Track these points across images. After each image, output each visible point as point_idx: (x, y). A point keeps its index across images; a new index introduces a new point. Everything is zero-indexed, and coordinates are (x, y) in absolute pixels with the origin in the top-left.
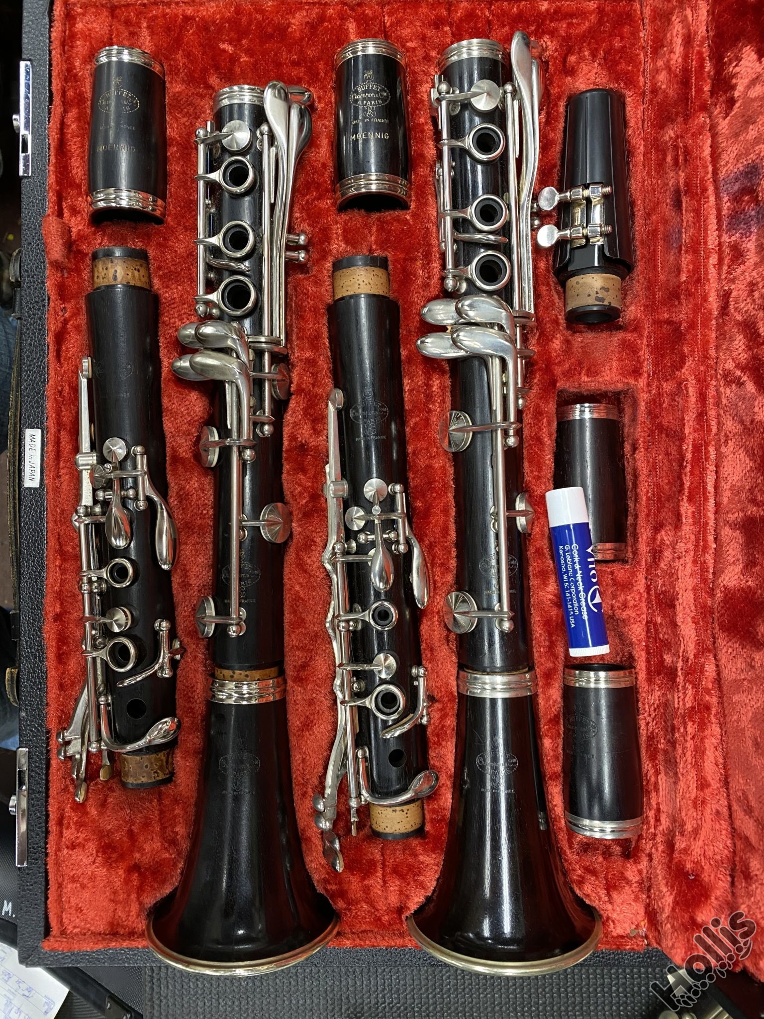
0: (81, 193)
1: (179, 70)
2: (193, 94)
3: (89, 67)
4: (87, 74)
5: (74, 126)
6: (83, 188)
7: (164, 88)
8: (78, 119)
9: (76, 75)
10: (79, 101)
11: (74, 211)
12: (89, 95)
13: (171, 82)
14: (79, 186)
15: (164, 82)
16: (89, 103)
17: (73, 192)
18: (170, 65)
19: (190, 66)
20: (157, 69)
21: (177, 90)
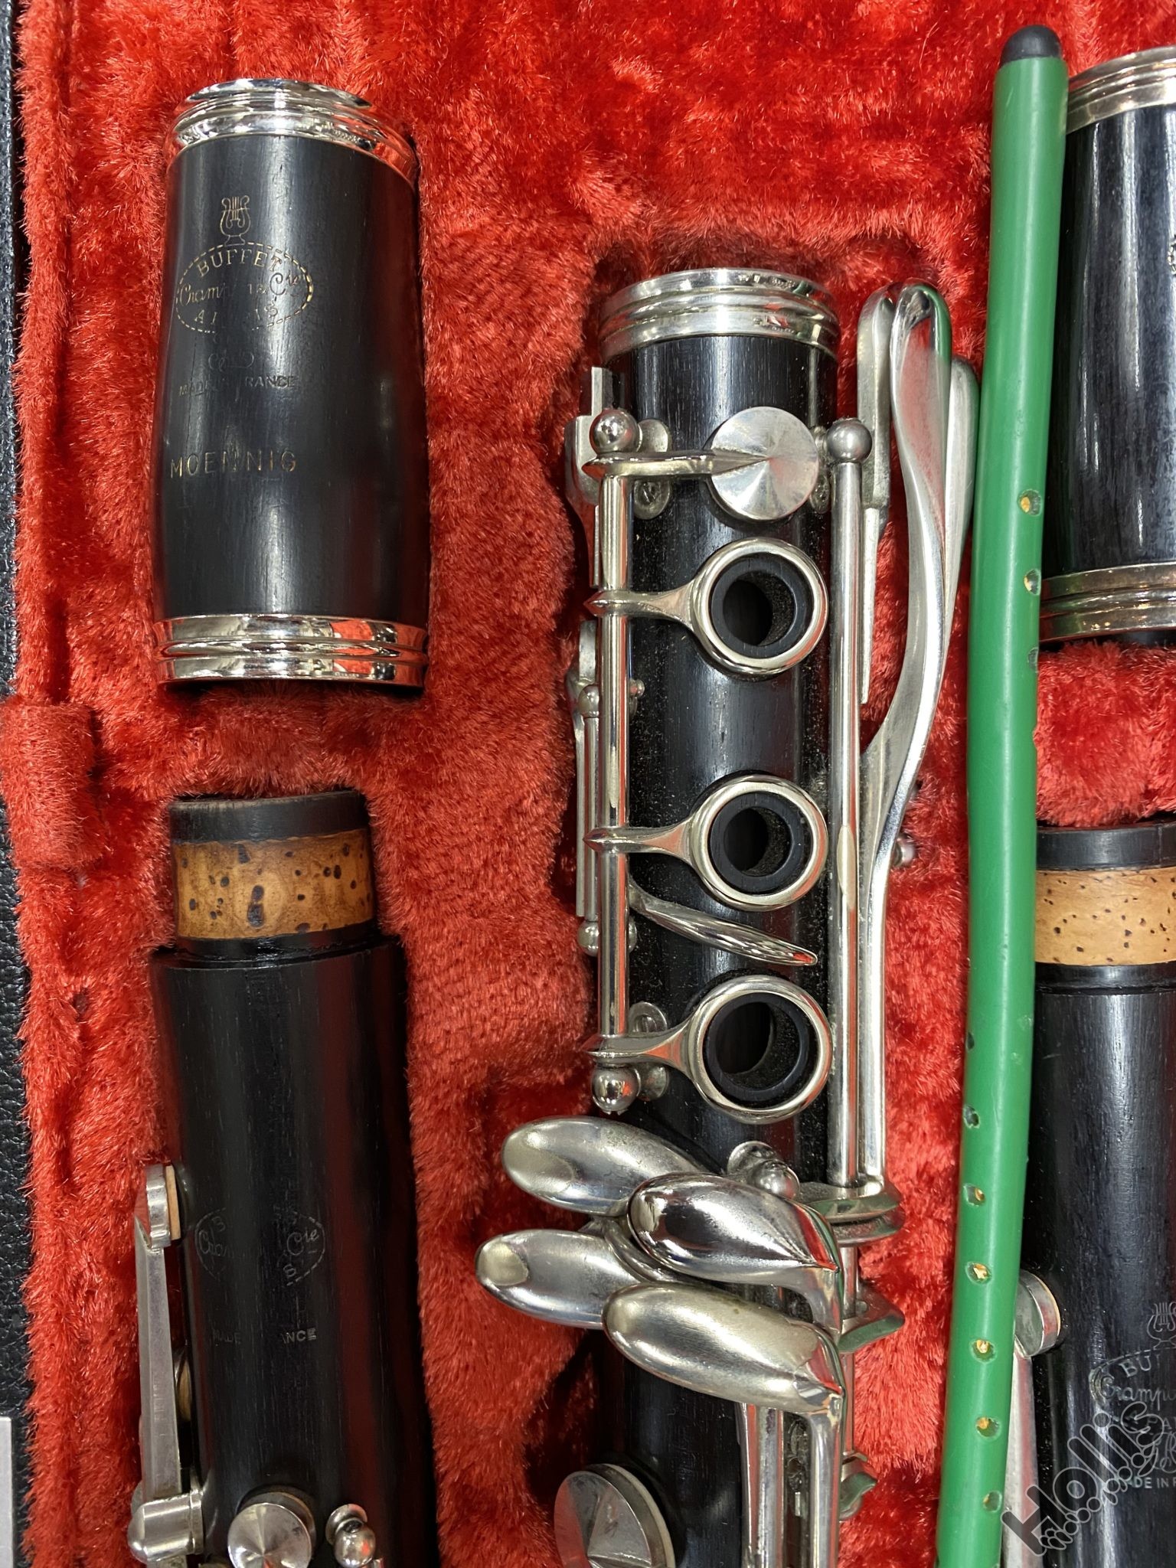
0: (131, 591)
1: (468, 157)
2: (518, 238)
3: (151, 149)
4: (146, 175)
5: (102, 362)
6: (139, 575)
7: (414, 221)
8: (118, 338)
9: (107, 180)
10: (121, 270)
11: (108, 657)
12: (152, 248)
13: (439, 200)
14: (122, 572)
15: (416, 199)
16: (154, 275)
17: (105, 592)
18: (439, 139)
19: (507, 141)
20: (392, 153)
21: (460, 225)
